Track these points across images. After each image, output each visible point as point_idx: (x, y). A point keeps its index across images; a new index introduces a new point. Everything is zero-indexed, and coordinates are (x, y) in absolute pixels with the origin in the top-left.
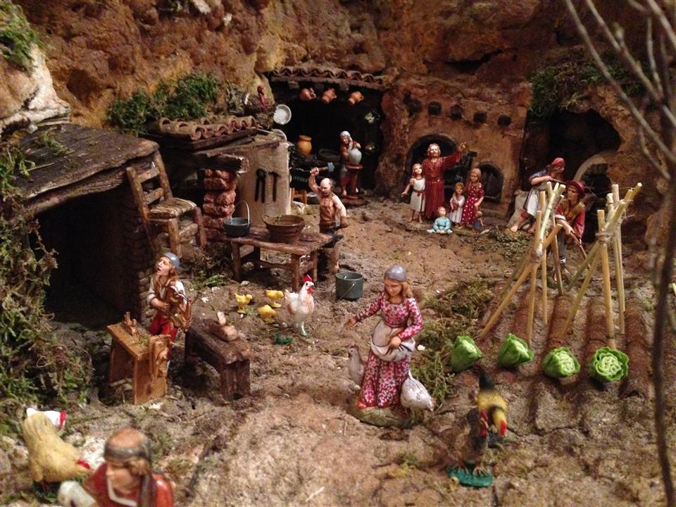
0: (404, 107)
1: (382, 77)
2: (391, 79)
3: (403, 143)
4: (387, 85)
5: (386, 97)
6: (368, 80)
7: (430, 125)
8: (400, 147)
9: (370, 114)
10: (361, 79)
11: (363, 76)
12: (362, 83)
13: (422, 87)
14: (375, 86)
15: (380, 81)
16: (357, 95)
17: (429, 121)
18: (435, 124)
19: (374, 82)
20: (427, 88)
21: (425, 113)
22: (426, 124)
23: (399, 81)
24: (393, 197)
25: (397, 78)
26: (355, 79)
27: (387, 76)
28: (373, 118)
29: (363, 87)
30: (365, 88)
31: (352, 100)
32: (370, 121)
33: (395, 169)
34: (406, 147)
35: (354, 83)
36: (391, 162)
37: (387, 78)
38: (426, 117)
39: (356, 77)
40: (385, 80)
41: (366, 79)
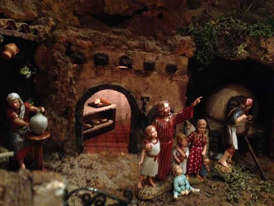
0: (68, 59)
1: (36, 27)
2: (48, 29)
3: (72, 95)
4: (43, 36)
5: (43, 49)
6: (23, 30)
7: (98, 75)
8: (68, 100)
9: (26, 68)
10: (16, 28)
12: (17, 34)
13: (85, 39)
14: (31, 36)
15: (36, 32)
16: (13, 47)
17: (96, 72)
18: (103, 75)
19: (30, 32)
20: (90, 40)
21: (90, 64)
22: (93, 74)
23: (56, 32)
24: (68, 151)
25: (53, 28)
26: (9, 28)
27: (42, 26)
28: (30, 73)
29: (18, 37)
30: (20, 38)
31: (8, 54)
32: (28, 76)
33: (65, 122)
34: (75, 98)
35: (8, 33)
36: (60, 116)
37: (44, 29)
38: (93, 68)
39: (10, 26)
40: (40, 30)
41: (21, 29)
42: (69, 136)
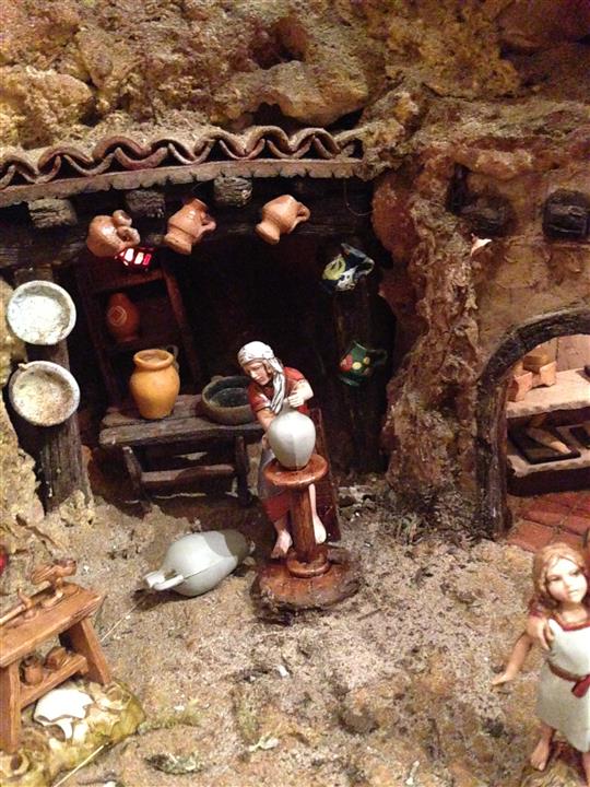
1: (358, 132)
4: (382, 157)
7: (558, 276)
9: (339, 259)
10: (287, 151)
11: (294, 141)
12: (293, 166)
14: (341, 165)
15: (358, 148)
16: (284, 210)
19: (335, 152)
21: (531, 234)
22: (539, 272)
24: (447, 524)
26: (267, 153)
27: (376, 126)
28: (351, 272)
31: (269, 229)
32: (342, 283)
34: (473, 358)
35: (264, 168)
37: (379, 132)
38: (537, 250)
39: (270, 147)
40: (371, 140)
41: (306, 149)
42: (455, 474)
